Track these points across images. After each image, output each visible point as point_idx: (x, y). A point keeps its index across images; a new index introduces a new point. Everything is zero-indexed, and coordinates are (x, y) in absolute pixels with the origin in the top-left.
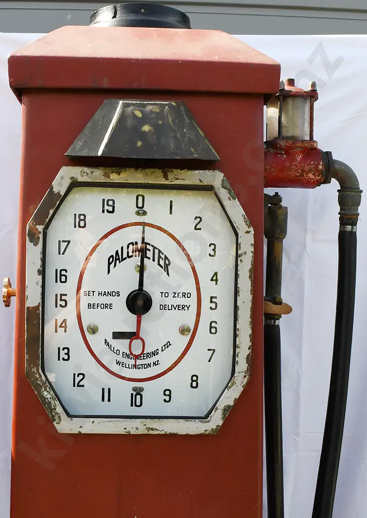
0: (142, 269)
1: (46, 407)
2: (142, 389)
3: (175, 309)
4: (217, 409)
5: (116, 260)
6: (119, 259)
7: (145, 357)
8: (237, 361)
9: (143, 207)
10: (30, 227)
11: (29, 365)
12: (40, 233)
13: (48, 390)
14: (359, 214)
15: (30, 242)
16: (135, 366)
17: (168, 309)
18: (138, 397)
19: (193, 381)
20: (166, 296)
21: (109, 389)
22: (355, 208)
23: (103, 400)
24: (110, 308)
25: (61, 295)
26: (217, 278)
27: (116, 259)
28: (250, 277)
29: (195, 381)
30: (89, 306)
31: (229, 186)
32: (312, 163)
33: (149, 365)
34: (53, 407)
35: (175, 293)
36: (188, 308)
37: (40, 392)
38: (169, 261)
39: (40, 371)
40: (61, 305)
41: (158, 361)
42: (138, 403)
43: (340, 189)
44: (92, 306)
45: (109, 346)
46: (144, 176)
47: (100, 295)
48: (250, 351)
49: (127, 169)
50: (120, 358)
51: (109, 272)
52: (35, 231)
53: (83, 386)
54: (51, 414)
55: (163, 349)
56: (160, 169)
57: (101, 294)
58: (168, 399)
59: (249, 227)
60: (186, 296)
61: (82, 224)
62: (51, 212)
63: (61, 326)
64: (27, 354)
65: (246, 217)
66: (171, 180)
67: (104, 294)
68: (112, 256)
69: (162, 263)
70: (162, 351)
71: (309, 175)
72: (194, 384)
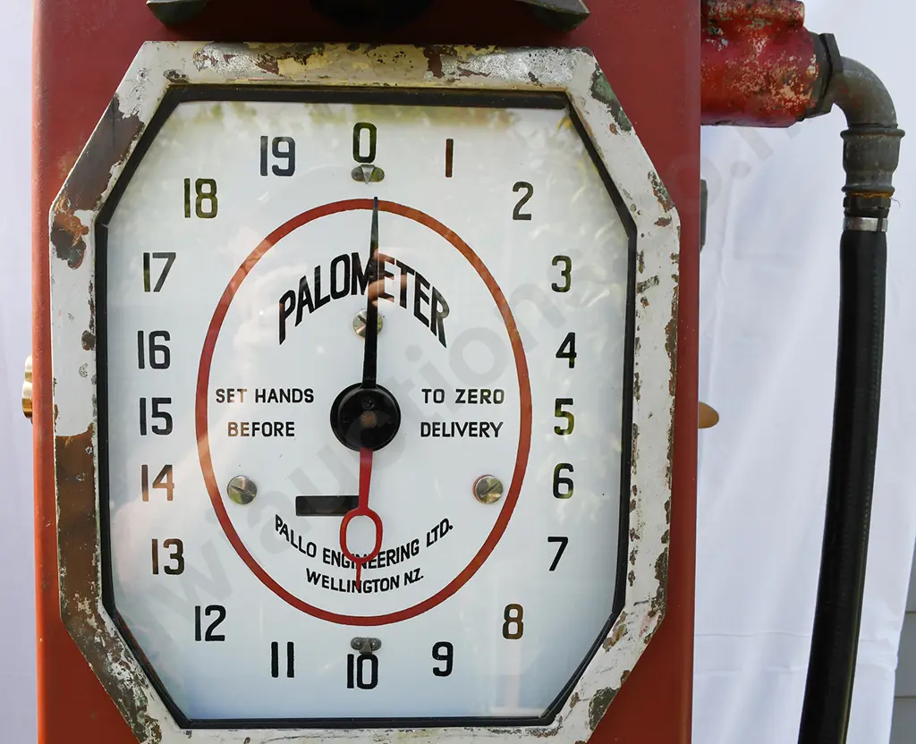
0: (371, 326)
1: (119, 703)
2: (376, 644)
3: (462, 433)
4: (576, 699)
5: (302, 304)
6: (309, 301)
7: (385, 562)
8: (632, 573)
9: (371, 158)
10: (59, 216)
11: (69, 595)
12: (85, 231)
13: (123, 659)
14: (893, 190)
15: (59, 256)
16: (357, 585)
17: (444, 435)
18: (367, 664)
19: (508, 619)
20: (439, 398)
21: (290, 646)
22: (888, 173)
23: (275, 673)
24: (288, 435)
25: (156, 401)
26: (572, 348)
27: (299, 301)
28: (669, 346)
29: (514, 620)
30: (230, 429)
31: (610, 94)
32: (791, 58)
33: (394, 582)
34: (138, 703)
35: (462, 392)
36: (496, 430)
37: (100, 664)
38: (444, 303)
39: (101, 609)
40: (155, 429)
41: (418, 571)
42: (367, 680)
43: (847, 128)
44: (239, 428)
45: (286, 533)
46: (374, 66)
47: (260, 399)
48: (667, 545)
49: (327, 46)
50: (317, 565)
51: (282, 337)
52: (71, 227)
53: (221, 638)
54: (135, 721)
55: (432, 539)
56: (417, 46)
57: (263, 396)
58: (443, 668)
59: (667, 208)
60: (491, 399)
61: (206, 206)
62: (116, 171)
63: (157, 483)
64: (62, 566)
65: (658, 180)
66: (450, 77)
67: (270, 398)
68: (290, 294)
69: (426, 309)
70: (429, 544)
71: (782, 91)
72: (513, 628)
